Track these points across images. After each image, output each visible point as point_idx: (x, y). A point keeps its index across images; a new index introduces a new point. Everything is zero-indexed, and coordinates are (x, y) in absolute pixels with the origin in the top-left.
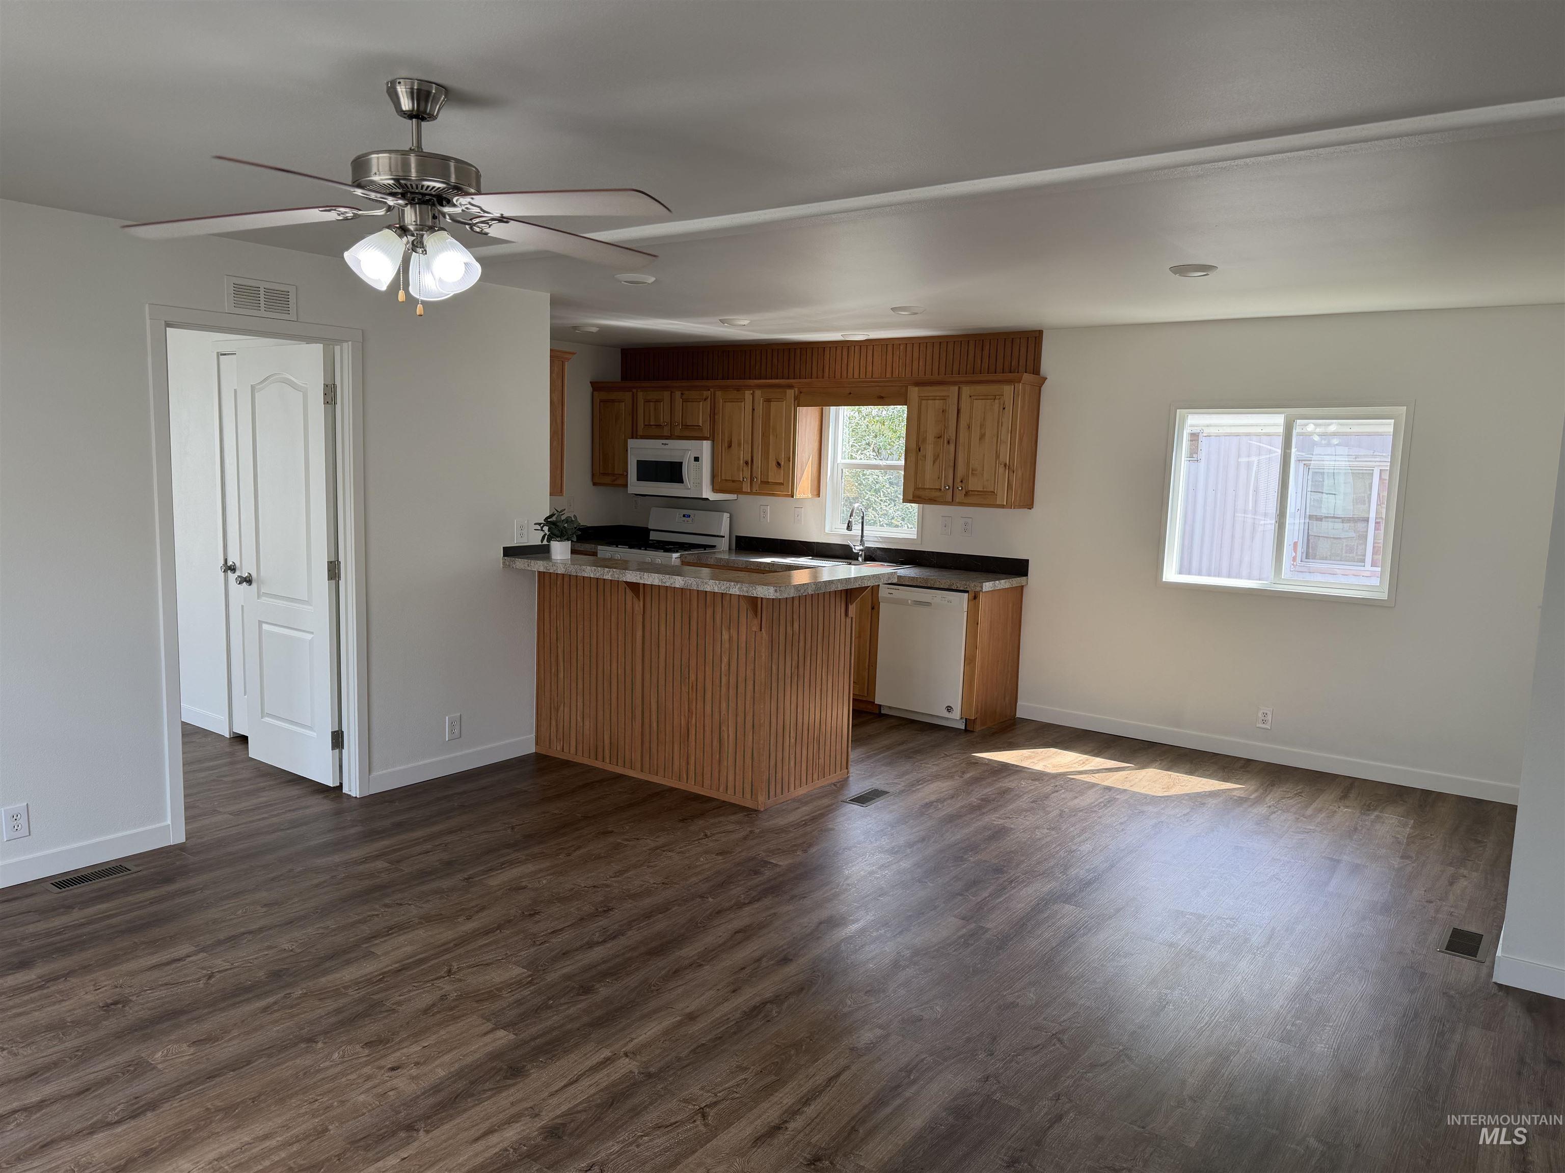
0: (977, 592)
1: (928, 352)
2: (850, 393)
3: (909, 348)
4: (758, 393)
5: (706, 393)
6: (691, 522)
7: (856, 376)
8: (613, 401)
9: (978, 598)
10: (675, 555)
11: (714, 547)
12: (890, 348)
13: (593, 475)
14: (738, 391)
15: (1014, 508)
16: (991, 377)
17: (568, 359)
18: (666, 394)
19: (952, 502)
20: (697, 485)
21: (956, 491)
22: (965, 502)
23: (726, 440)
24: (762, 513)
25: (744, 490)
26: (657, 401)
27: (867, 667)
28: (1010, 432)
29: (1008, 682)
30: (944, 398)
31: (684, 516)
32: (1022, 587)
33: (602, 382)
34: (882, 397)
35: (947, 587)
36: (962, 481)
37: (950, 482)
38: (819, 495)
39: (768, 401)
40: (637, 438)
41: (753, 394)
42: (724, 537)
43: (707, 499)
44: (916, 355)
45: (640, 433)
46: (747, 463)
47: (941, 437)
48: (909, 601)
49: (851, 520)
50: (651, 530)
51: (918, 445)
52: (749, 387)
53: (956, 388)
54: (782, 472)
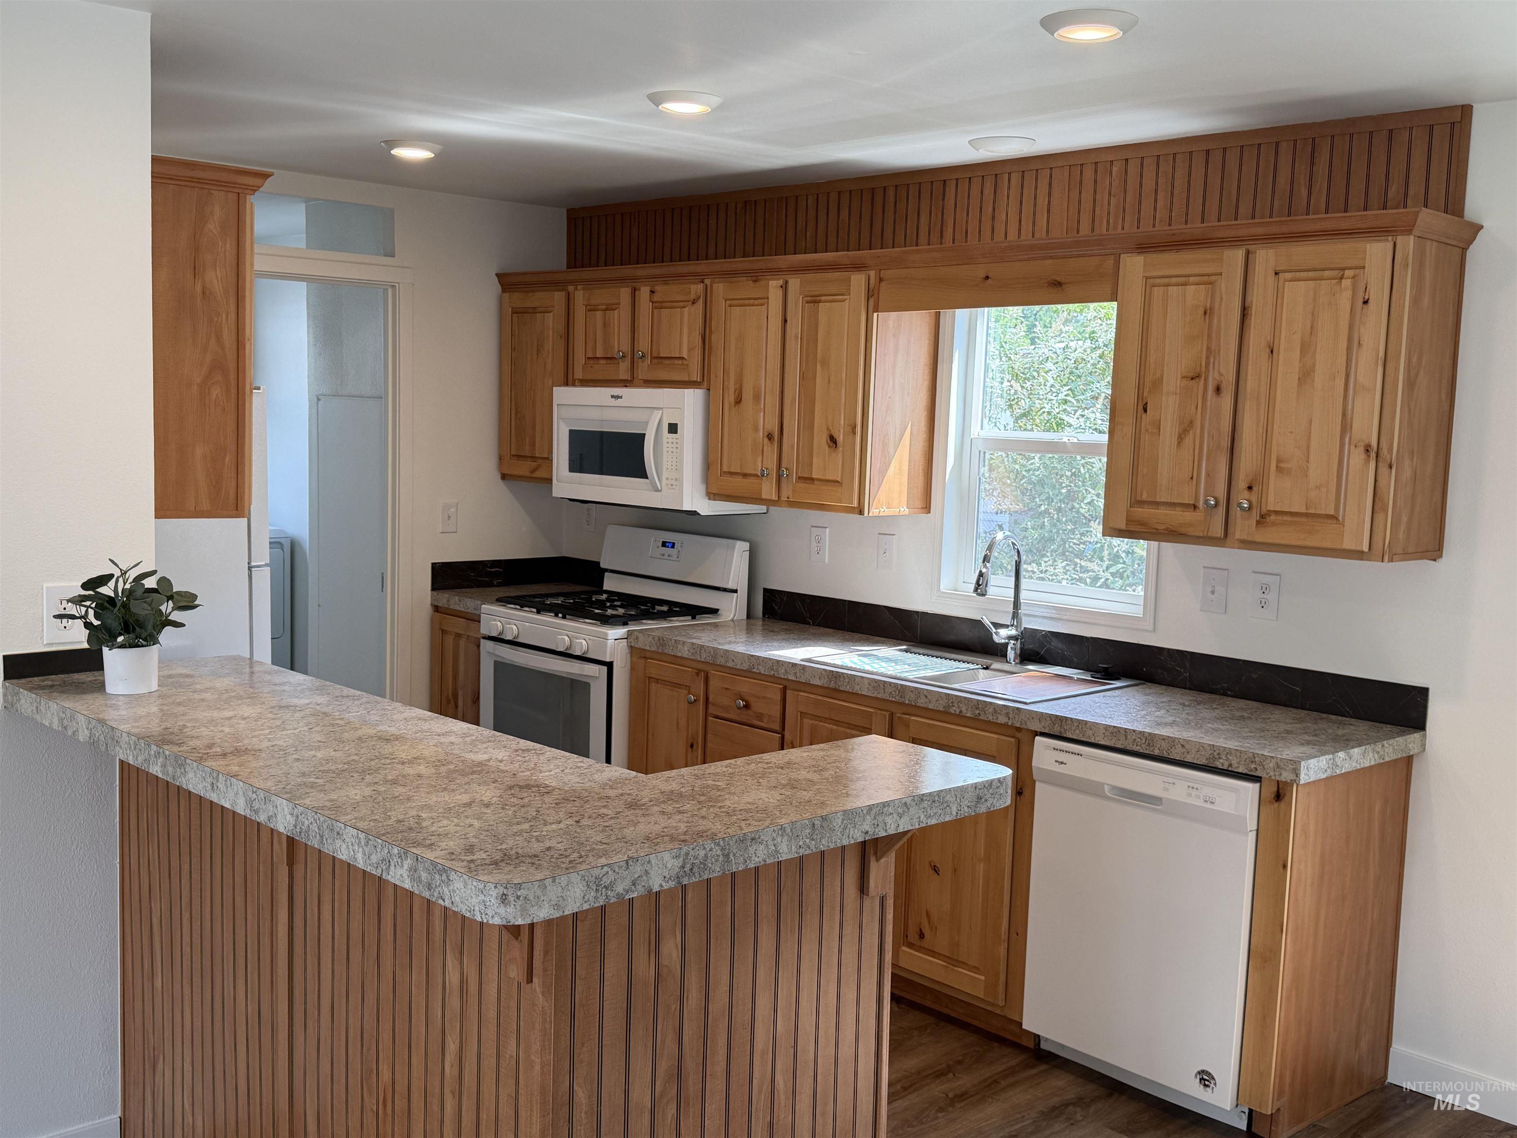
0: (1286, 783)
1: (1178, 174)
2: (987, 278)
3: (1133, 169)
4: (794, 283)
5: (697, 289)
6: (675, 558)
7: (1012, 235)
8: (534, 311)
9: (1286, 798)
10: (616, 633)
11: (714, 611)
12: (1089, 173)
13: (501, 458)
14: (755, 281)
15: (1391, 560)
16: (1336, 221)
17: (254, 189)
18: (625, 293)
19: (1223, 540)
20: (673, 482)
21: (1236, 512)
22: (1258, 538)
23: (732, 387)
24: (814, 544)
25: (764, 497)
26: (609, 308)
27: (1004, 936)
28: (1380, 363)
29: (1368, 1002)
30: (1209, 281)
31: (664, 544)
32: (1409, 761)
33: (524, 274)
34: (1058, 284)
35: (1203, 761)
36: (1250, 488)
37: (1221, 490)
38: (927, 508)
39: (814, 300)
40: (574, 385)
41: (785, 287)
42: (736, 591)
43: (694, 513)
44: (1149, 183)
45: (579, 374)
46: (770, 437)
47: (1198, 376)
48: (1106, 788)
49: (984, 570)
50: (606, 570)
51: (1139, 396)
52: (775, 272)
53: (1240, 253)
54: (840, 455)
